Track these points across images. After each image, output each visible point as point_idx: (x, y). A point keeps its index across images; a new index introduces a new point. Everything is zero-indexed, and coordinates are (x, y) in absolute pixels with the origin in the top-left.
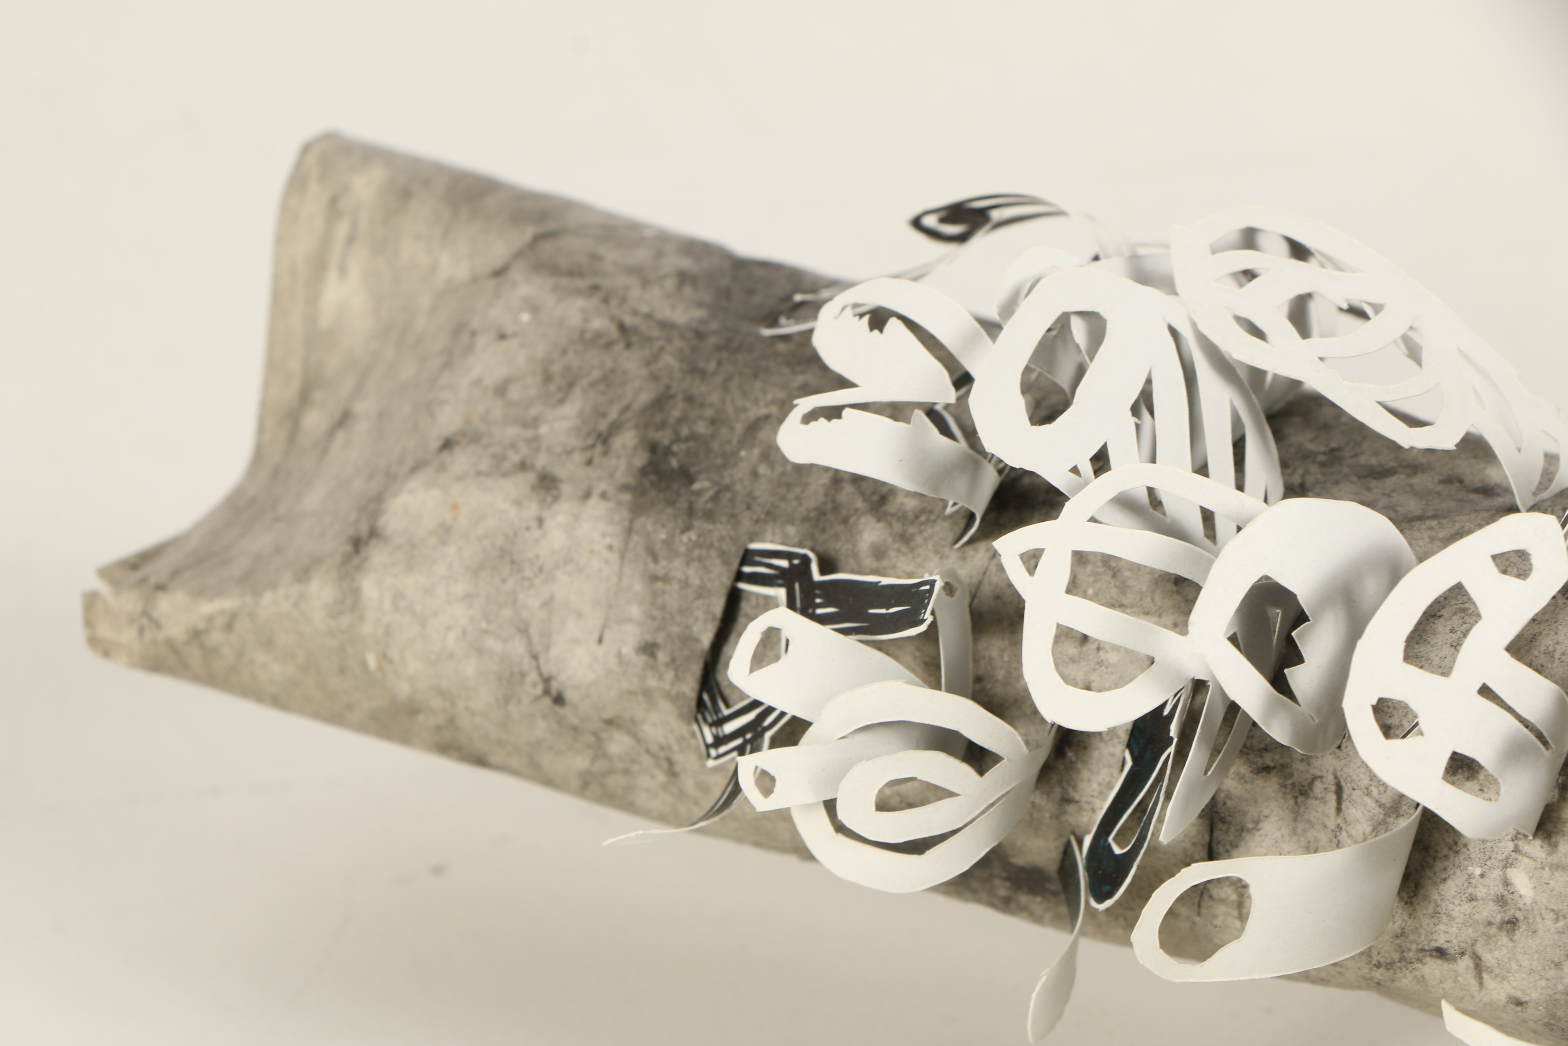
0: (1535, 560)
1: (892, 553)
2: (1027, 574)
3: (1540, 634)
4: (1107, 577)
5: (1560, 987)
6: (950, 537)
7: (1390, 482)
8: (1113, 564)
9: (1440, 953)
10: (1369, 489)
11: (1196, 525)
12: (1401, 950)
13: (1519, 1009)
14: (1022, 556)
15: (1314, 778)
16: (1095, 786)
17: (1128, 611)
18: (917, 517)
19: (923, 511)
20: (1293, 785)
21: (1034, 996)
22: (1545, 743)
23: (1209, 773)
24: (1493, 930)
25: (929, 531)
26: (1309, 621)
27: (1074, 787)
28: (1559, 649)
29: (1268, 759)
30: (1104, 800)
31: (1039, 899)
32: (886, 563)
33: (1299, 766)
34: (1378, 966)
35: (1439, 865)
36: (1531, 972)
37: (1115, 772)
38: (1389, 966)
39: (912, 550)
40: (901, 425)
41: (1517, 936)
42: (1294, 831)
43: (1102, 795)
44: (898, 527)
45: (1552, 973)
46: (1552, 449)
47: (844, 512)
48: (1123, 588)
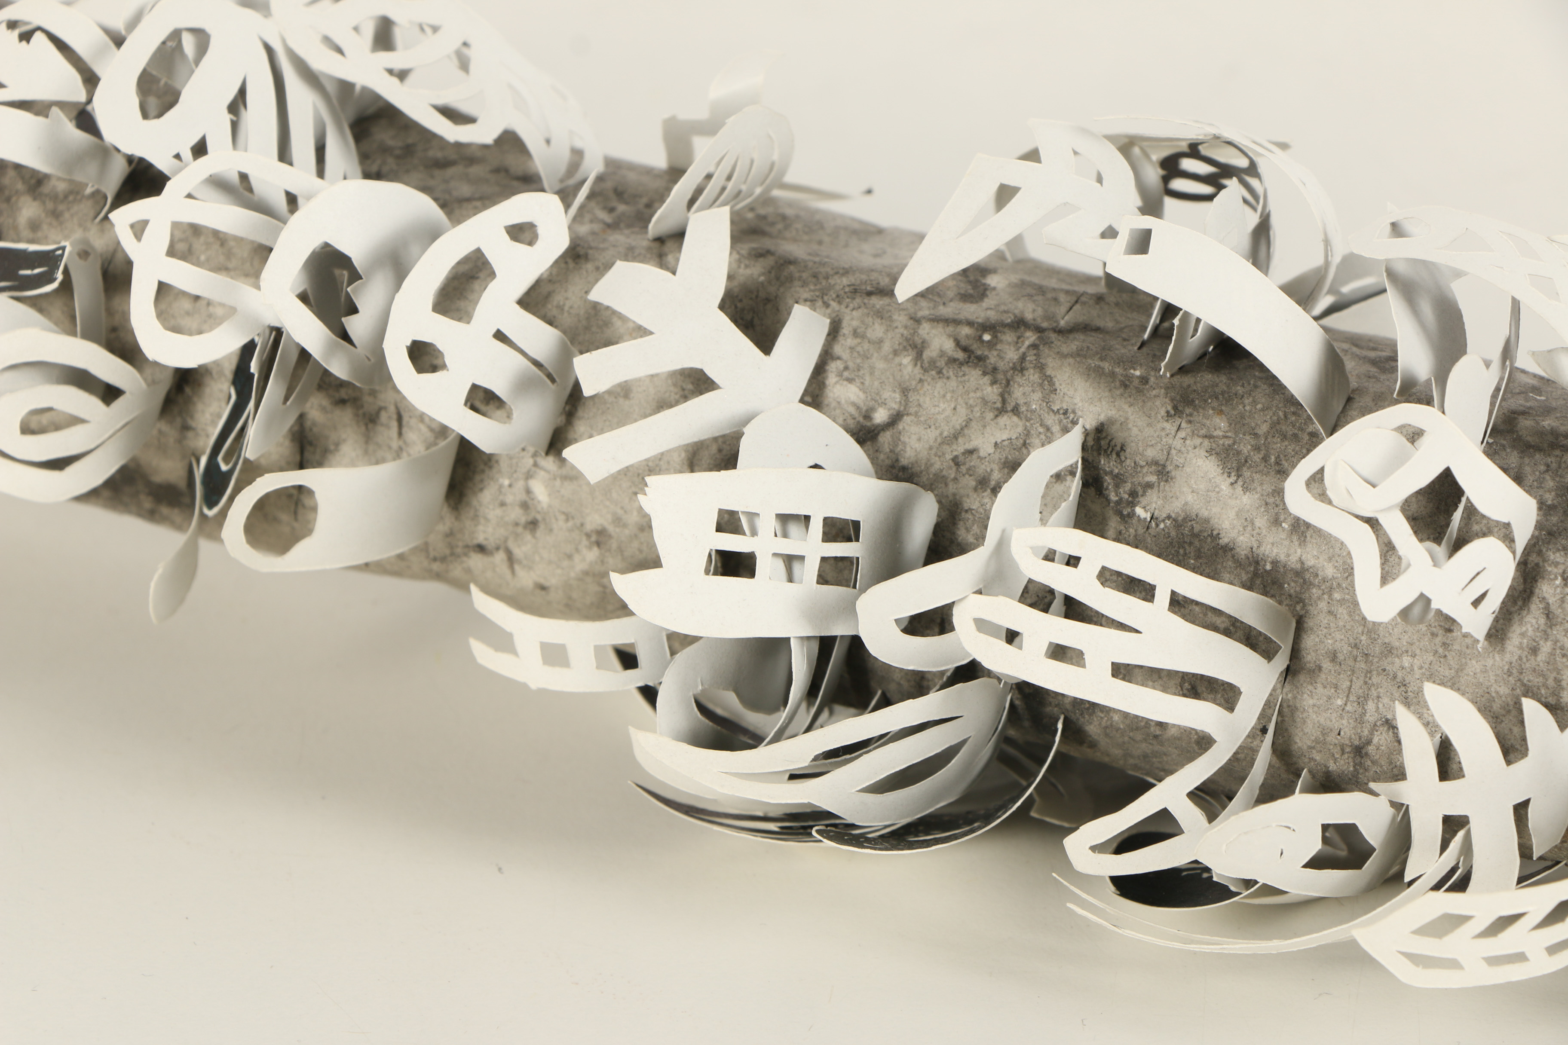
0: (540, 231)
1: (45, 227)
2: (135, 240)
3: (554, 291)
4: (216, 246)
5: (572, 575)
6: (92, 214)
7: (451, 171)
8: (221, 236)
9: (481, 549)
10: (432, 177)
11: (282, 203)
12: (451, 547)
13: (543, 593)
14: (132, 226)
15: (380, 409)
16: (208, 416)
17: (232, 273)
18: (66, 197)
19: (71, 192)
20: (364, 415)
21: (153, 585)
22: (553, 380)
23: (288, 403)
24: (520, 530)
25: (75, 208)
26: (362, 278)
27: (192, 417)
28: (568, 304)
29: (343, 393)
30: (216, 426)
31: (176, 511)
32: (40, 234)
33: (367, 399)
34: (435, 559)
35: (478, 478)
36: (550, 562)
37: (223, 404)
38: (443, 559)
39: (61, 224)
40: (40, 119)
41: (539, 533)
42: (366, 452)
43: (214, 423)
44: (50, 205)
45: (566, 563)
46: (579, 144)
47: (7, 193)
48: (229, 255)
